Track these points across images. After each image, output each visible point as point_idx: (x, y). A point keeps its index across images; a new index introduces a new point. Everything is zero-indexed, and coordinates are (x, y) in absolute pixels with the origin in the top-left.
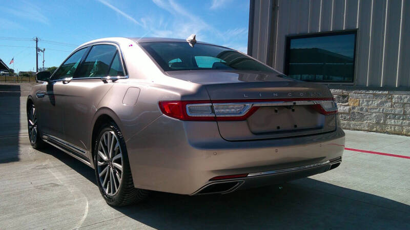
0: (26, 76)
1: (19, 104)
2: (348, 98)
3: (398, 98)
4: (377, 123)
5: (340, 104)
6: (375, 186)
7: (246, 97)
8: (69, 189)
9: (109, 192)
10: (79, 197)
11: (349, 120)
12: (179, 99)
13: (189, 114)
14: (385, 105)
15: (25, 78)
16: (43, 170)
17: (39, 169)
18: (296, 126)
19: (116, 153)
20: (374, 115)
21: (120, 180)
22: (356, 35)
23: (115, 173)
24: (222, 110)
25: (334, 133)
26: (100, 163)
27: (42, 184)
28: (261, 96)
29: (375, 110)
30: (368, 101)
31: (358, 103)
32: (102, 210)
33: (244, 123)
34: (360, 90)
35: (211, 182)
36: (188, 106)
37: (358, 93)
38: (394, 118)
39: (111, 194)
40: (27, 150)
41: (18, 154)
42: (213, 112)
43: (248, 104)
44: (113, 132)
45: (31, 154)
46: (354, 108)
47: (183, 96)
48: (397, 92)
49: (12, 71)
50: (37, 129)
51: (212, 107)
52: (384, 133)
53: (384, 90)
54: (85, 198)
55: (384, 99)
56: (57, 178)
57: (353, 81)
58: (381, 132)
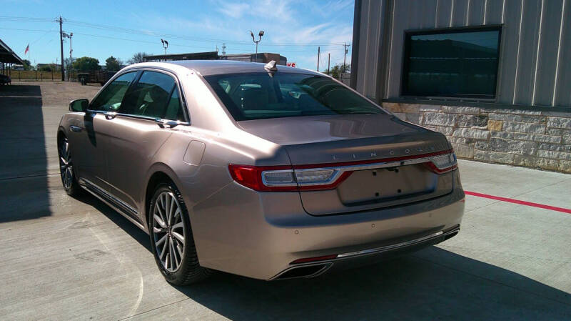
0: (46, 70)
1: (42, 120)
2: (487, 120)
3: (554, 121)
4: (524, 154)
5: (477, 127)
6: (507, 254)
7: (335, 160)
8: (118, 259)
9: (169, 266)
10: (132, 271)
11: (487, 149)
12: (253, 164)
13: (265, 183)
14: (537, 131)
15: (45, 74)
16: (83, 230)
17: (78, 227)
18: (399, 191)
19: (176, 221)
20: (522, 143)
21: (182, 255)
22: (500, 33)
23: (175, 245)
24: (306, 177)
25: (448, 196)
26: (157, 230)
27: (84, 251)
28: (355, 158)
29: (522, 138)
30: (514, 125)
31: (500, 127)
32: (160, 290)
33: (333, 193)
34: (503, 109)
35: (292, 266)
36: (264, 173)
37: (502, 114)
38: (548, 149)
39: (171, 270)
40: (60, 198)
41: (49, 205)
42: (295, 180)
43: (338, 169)
44: (171, 194)
45: (65, 203)
46: (494, 133)
47: (258, 161)
48: (554, 113)
49: (27, 63)
50: (73, 170)
51: (293, 173)
52: (535, 168)
53: (536, 111)
54: (139, 272)
55: (535, 123)
56: (102, 242)
57: (494, 97)
58: (530, 167)
